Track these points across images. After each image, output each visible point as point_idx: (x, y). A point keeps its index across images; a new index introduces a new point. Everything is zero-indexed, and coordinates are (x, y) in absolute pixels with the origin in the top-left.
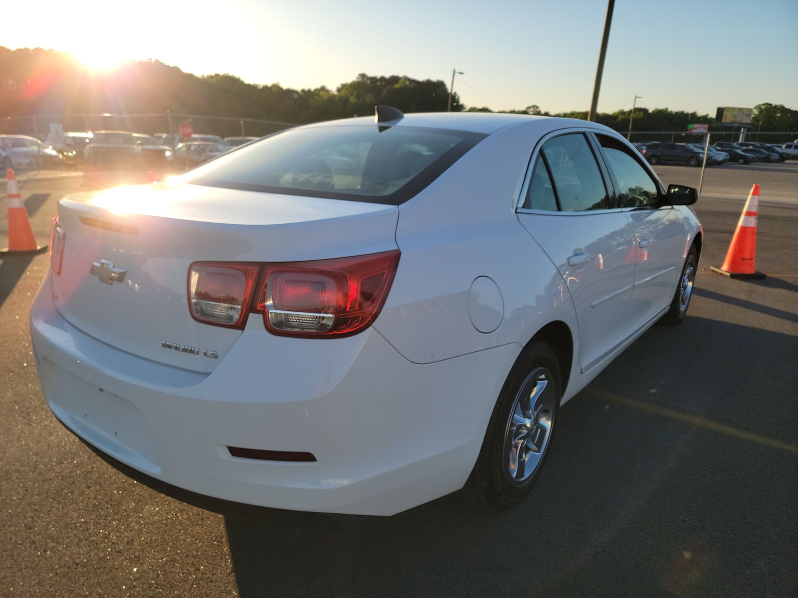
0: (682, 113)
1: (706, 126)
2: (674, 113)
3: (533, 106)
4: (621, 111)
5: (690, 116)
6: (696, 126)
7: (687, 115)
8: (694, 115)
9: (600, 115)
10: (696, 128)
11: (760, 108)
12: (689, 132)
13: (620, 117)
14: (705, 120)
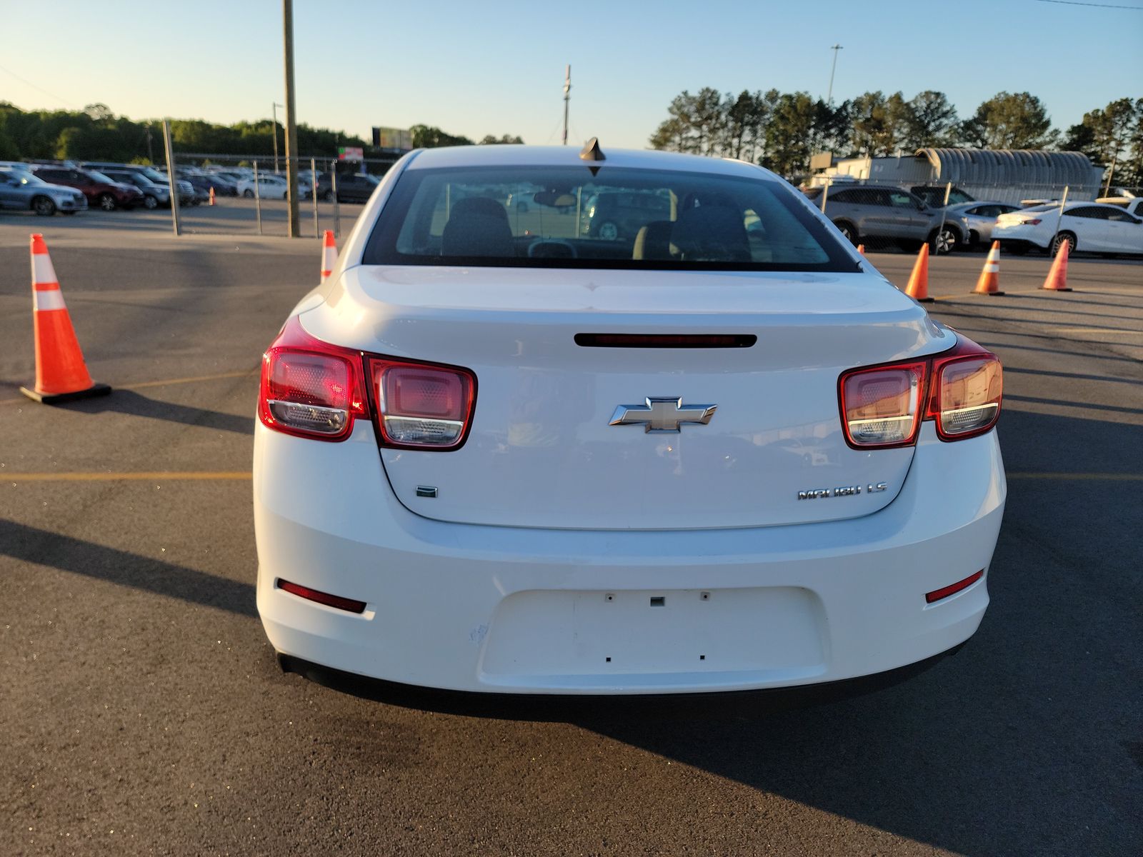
0: (327, 132)
1: (360, 151)
2: (316, 131)
3: (97, 106)
4: (242, 122)
5: (337, 137)
6: (348, 149)
7: (333, 135)
8: (341, 135)
9: (214, 127)
10: (349, 153)
11: (415, 131)
12: (341, 159)
13: (245, 132)
14: (355, 143)
